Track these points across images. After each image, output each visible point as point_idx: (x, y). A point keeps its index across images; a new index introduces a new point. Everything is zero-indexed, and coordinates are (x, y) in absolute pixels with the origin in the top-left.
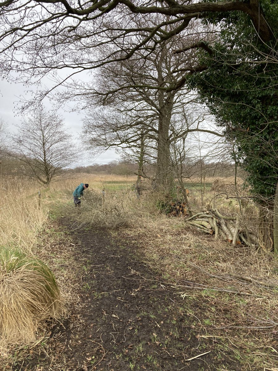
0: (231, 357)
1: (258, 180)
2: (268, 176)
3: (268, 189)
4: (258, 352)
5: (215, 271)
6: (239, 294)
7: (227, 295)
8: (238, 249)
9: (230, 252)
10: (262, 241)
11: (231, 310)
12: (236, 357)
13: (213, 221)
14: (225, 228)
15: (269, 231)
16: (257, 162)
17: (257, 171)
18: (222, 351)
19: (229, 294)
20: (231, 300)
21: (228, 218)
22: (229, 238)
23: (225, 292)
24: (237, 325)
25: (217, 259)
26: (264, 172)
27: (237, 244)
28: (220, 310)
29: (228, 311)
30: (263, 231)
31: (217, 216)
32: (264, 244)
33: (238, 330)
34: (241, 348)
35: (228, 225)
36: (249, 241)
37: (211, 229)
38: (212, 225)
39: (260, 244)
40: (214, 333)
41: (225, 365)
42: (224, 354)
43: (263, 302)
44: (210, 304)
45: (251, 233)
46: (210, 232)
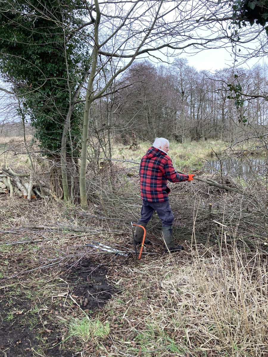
0: (22, 299)
1: (45, 135)
2: (54, 131)
3: (55, 143)
4: (47, 286)
5: (9, 227)
6: (32, 243)
7: (20, 246)
8: (33, 202)
9: (25, 207)
10: (53, 192)
11: (24, 258)
12: (26, 297)
13: (7, 180)
14: (19, 185)
15: (59, 182)
16: (42, 118)
17: (43, 126)
18: (13, 296)
19: (23, 245)
20: (25, 249)
21: (22, 175)
22: (24, 194)
23: (19, 244)
24: (29, 269)
25: (12, 216)
26: (50, 128)
27: (32, 198)
28: (14, 261)
29: (22, 260)
30: (54, 182)
31: (11, 175)
32: (55, 194)
33: (30, 273)
34: (32, 287)
35: (23, 181)
36: (42, 193)
37: (6, 188)
38: (7, 184)
39: (52, 194)
40: (7, 283)
41: (16, 307)
42: (16, 298)
43: (53, 243)
44: (3, 259)
45: (44, 187)
46: (4, 191)
